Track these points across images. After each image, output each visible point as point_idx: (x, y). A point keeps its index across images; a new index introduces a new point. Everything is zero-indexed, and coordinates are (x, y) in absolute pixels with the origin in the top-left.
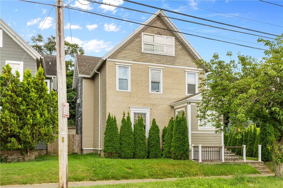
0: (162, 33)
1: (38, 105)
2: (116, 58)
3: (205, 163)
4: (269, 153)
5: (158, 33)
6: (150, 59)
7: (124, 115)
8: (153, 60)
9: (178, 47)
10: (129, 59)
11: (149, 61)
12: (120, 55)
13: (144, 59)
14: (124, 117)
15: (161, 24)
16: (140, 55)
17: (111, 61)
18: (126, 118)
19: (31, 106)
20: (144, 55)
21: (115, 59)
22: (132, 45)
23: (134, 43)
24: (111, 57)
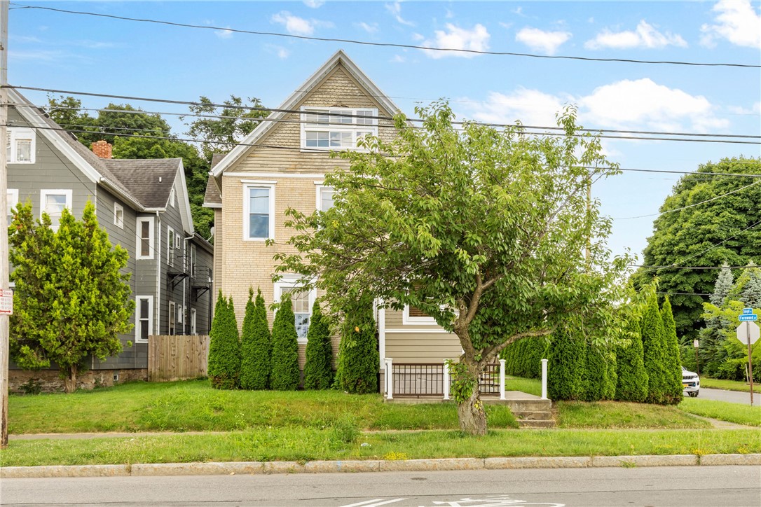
0: (348, 103)
1: (77, 281)
2: (244, 169)
3: (399, 401)
4: (564, 379)
5: (339, 104)
6: (320, 164)
7: (251, 293)
8: (326, 167)
9: (387, 132)
10: (273, 169)
11: (318, 170)
12: (253, 161)
13: (305, 167)
14: (251, 298)
15: (347, 82)
16: (297, 157)
17: (232, 177)
18: (254, 300)
19: (64, 283)
20: (305, 157)
21: (240, 171)
22: (280, 137)
23: (284, 132)
24: (234, 167)
